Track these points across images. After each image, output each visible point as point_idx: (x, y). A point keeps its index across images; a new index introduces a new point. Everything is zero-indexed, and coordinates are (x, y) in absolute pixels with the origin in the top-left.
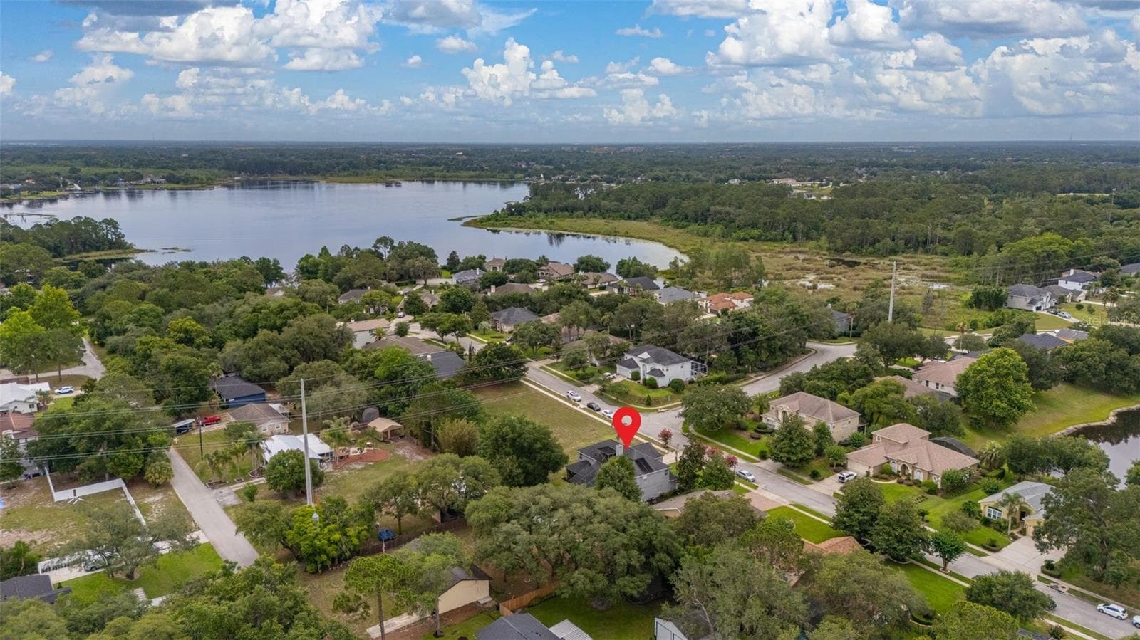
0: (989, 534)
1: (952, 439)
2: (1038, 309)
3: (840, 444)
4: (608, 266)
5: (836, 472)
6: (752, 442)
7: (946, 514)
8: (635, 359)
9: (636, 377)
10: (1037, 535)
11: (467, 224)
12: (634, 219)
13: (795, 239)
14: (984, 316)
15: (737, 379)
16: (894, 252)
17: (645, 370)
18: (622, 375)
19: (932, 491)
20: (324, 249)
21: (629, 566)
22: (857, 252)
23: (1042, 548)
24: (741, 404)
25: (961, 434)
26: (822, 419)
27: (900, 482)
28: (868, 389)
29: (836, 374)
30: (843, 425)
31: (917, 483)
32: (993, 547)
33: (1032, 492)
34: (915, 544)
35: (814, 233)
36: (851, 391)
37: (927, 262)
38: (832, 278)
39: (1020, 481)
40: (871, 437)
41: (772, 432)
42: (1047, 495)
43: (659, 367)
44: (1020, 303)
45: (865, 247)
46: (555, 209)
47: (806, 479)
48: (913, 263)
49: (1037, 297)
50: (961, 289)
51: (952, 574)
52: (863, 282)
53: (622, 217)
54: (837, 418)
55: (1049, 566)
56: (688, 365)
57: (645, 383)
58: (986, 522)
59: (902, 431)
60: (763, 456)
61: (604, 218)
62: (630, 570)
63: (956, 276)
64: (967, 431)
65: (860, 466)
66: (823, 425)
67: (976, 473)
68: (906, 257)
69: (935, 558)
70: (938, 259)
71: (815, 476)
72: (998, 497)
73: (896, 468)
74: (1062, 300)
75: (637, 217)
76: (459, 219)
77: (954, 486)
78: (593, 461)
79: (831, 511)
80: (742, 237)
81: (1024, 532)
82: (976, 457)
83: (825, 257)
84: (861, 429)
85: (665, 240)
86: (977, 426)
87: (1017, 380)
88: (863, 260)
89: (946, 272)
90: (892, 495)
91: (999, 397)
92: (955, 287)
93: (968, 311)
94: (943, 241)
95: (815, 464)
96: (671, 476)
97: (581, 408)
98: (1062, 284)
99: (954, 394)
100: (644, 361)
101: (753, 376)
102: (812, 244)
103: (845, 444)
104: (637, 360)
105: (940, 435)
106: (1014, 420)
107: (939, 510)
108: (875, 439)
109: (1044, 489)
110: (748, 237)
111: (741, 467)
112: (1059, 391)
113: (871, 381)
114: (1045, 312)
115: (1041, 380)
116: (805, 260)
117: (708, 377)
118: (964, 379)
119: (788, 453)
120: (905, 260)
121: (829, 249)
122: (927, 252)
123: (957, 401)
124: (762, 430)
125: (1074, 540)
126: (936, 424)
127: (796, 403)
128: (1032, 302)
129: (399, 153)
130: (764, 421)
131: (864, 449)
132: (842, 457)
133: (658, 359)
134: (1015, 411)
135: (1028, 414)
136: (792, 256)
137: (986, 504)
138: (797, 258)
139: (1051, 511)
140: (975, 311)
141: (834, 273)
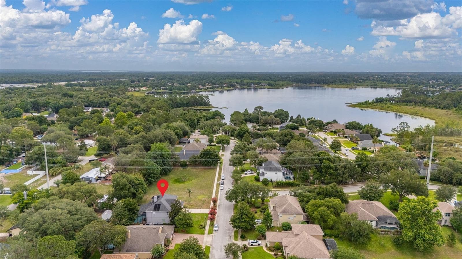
20: (246, 110)
75: (444, 107)
129: (377, 76)
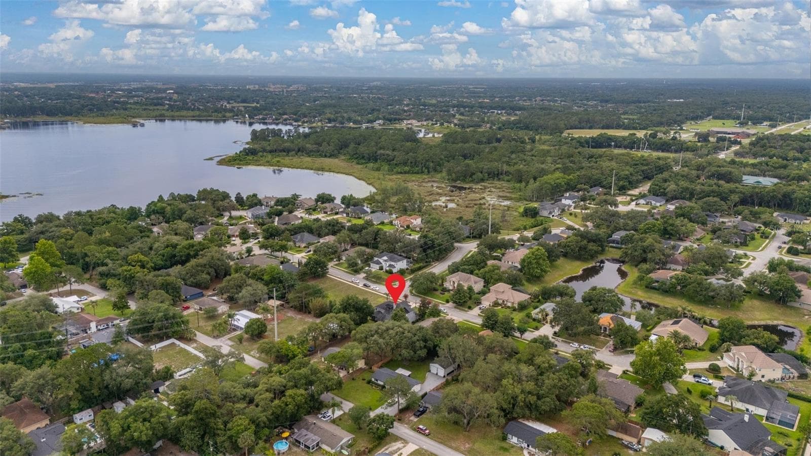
0: (535, 324)
1: (521, 288)
2: (553, 216)
3: (477, 293)
4: (335, 198)
5: (478, 305)
6: (441, 296)
7: (520, 318)
8: (380, 260)
9: (381, 268)
10: (551, 323)
11: (221, 163)
12: (329, 157)
13: (429, 172)
14: (529, 221)
15: (427, 266)
16: (482, 180)
17: (386, 266)
18: (374, 268)
19: (515, 310)
21: (420, 347)
22: (464, 181)
23: (553, 327)
24: (433, 278)
25: (523, 285)
26: (470, 284)
27: (502, 308)
28: (486, 269)
29: (472, 262)
30: (478, 286)
31: (509, 307)
32: (537, 329)
33: (549, 307)
34: (511, 330)
35: (438, 168)
36: (479, 270)
37: (500, 186)
38: (454, 200)
39: (546, 302)
40: (489, 290)
41: (449, 291)
42: (554, 308)
43: (393, 263)
44: (545, 213)
45: (468, 177)
46: (276, 151)
47: (466, 309)
48: (493, 187)
49: (552, 211)
50: (518, 204)
51: (524, 339)
52: (470, 202)
53: (321, 156)
54: (476, 283)
55: (555, 333)
56: (405, 261)
57: (387, 271)
58: (534, 320)
59: (501, 286)
60: (448, 302)
61: (309, 156)
62: (421, 348)
63: (515, 196)
64: (525, 283)
65: (486, 302)
66: (471, 286)
67: (530, 301)
68: (489, 183)
69: (517, 334)
70: (505, 184)
71: (470, 308)
72: (537, 310)
73: (500, 302)
74: (563, 210)
75: (331, 156)
76: (211, 159)
77: (522, 307)
78: (383, 311)
79: (480, 321)
80: (399, 171)
81: (547, 322)
82: (530, 295)
83: (447, 184)
84: (484, 286)
85: (355, 174)
86: (529, 281)
87: (544, 260)
88: (467, 186)
89: (510, 192)
90: (501, 313)
91: (537, 268)
92: (515, 203)
93: (522, 218)
94: (508, 173)
95: (469, 303)
96: (416, 314)
97: (361, 286)
98: (564, 201)
99: (519, 267)
100: (385, 261)
101: (433, 263)
102: (439, 176)
103: (479, 293)
104: (381, 260)
105: (515, 286)
106: (543, 276)
107: (517, 317)
108: (491, 290)
109: (552, 305)
110: (403, 171)
111: (441, 308)
112: (561, 261)
113: (486, 264)
114: (556, 218)
115: (553, 258)
116: (437, 187)
117: (414, 267)
118: (523, 261)
119: (459, 299)
120: (489, 185)
121: (448, 180)
122: (499, 180)
123: (521, 270)
124: (445, 290)
125: (562, 323)
126: (513, 281)
127: (458, 277)
128: (550, 213)
130: (445, 286)
131: (487, 295)
132: (480, 300)
133: (391, 259)
134: (543, 273)
135: (549, 273)
136: (430, 184)
137: (534, 313)
138: (432, 186)
139: (555, 313)
140: (525, 219)
141: (454, 196)
